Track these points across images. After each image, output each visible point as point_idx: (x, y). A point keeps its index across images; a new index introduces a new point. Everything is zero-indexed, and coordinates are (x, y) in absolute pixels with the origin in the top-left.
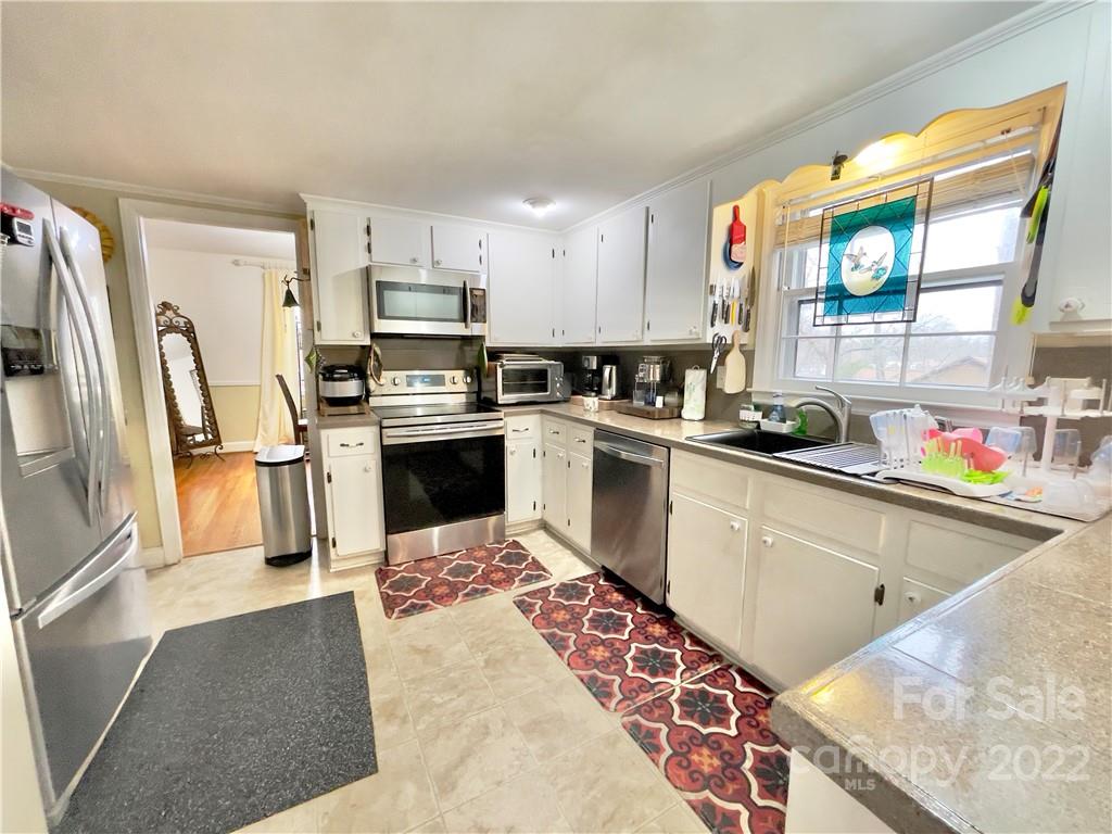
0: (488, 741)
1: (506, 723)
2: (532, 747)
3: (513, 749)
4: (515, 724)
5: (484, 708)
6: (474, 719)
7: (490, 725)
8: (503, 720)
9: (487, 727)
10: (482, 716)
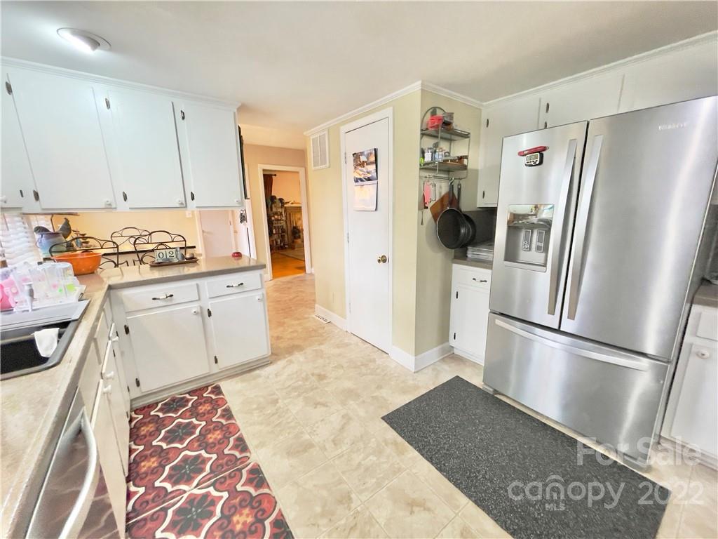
0: (333, 437)
1: (324, 449)
2: (307, 437)
3: (317, 435)
4: (318, 448)
5: (340, 456)
6: (344, 449)
7: (333, 446)
8: (326, 449)
9: (335, 444)
10: (340, 451)
